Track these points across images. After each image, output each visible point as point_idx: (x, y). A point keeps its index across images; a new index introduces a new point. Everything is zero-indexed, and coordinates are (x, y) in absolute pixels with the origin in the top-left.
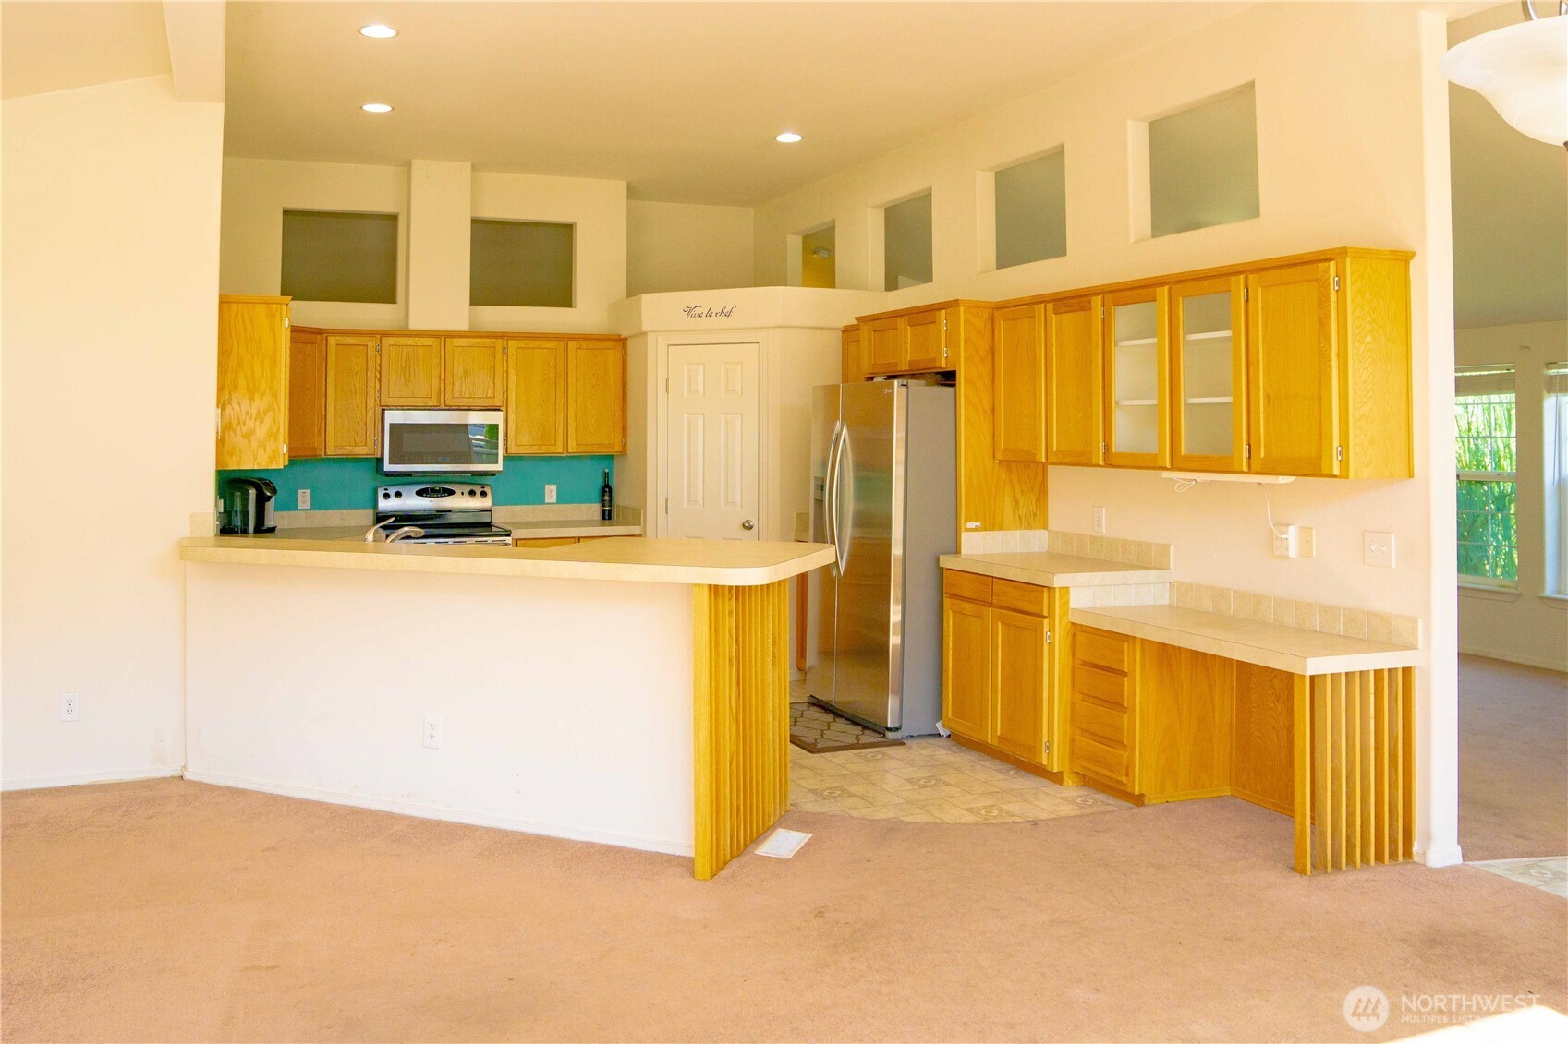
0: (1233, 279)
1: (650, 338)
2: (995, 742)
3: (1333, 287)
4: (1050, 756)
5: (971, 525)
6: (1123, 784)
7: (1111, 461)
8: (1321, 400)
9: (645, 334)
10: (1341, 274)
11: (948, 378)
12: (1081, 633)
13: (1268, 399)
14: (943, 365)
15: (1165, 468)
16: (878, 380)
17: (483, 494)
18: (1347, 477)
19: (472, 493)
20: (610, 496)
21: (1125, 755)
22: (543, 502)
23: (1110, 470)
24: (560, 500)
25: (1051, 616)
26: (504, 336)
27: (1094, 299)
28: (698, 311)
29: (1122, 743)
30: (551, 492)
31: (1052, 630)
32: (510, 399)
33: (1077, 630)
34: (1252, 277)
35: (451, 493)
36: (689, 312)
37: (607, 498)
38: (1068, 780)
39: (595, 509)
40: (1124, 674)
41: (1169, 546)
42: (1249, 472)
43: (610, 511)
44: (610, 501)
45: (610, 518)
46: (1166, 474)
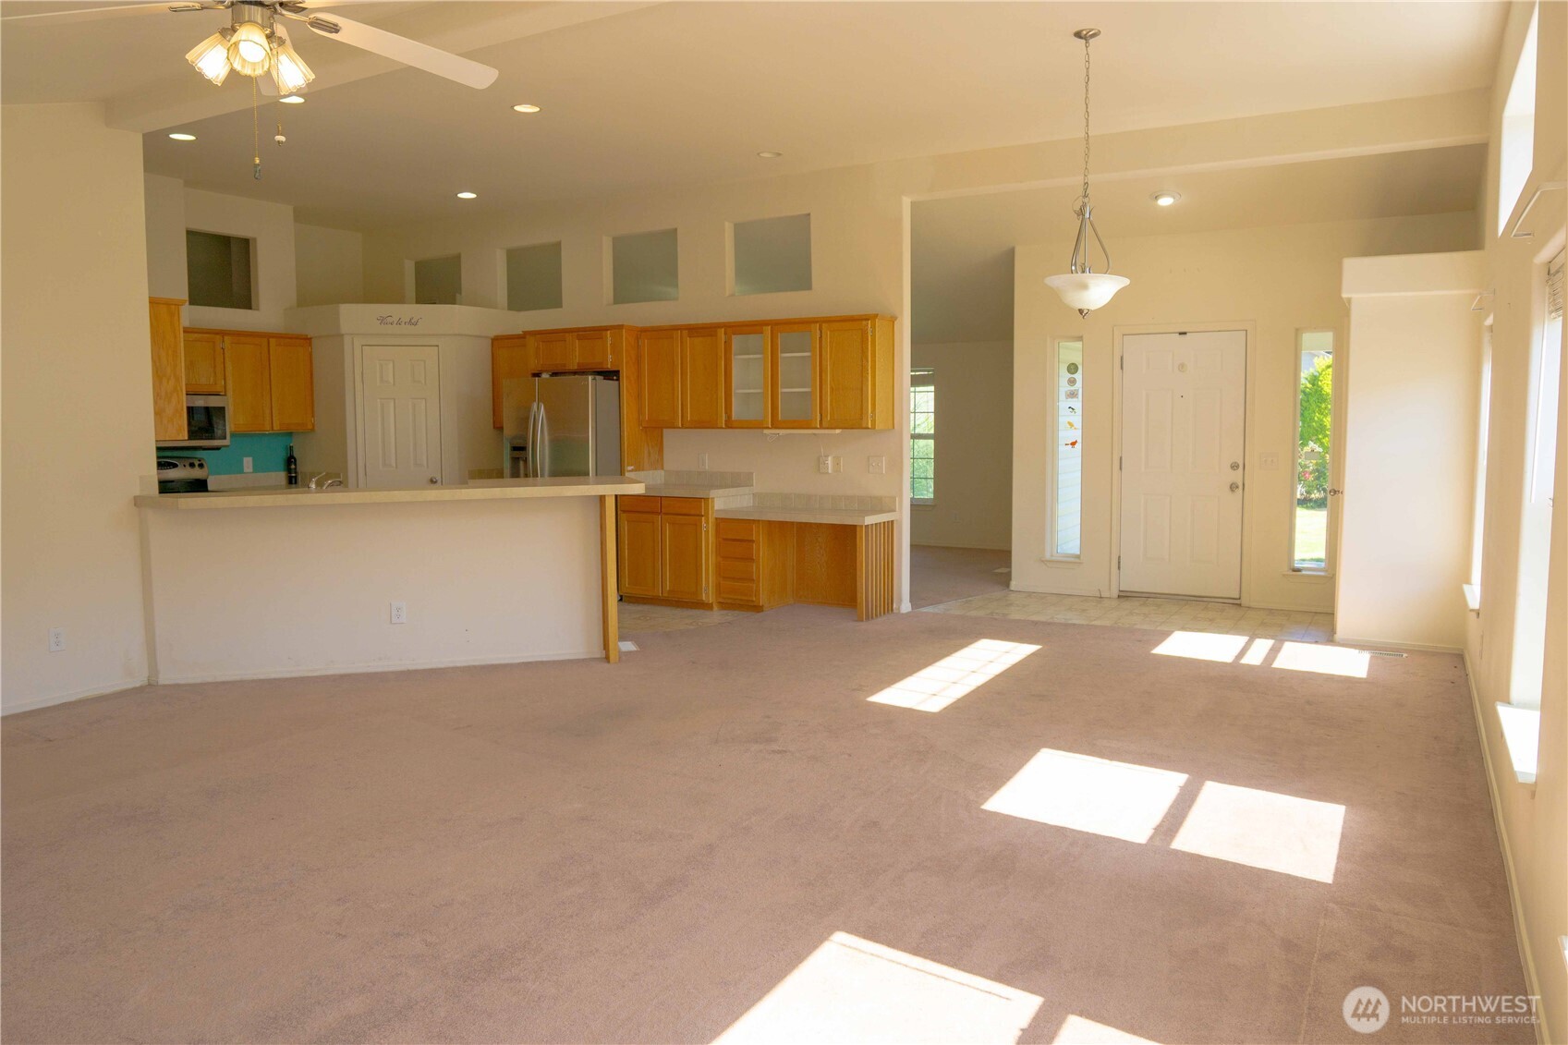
0: (813, 325)
1: (347, 340)
2: (666, 595)
3: (870, 334)
4: (707, 594)
5: (630, 468)
6: (753, 601)
7: (730, 425)
8: (862, 390)
9: (343, 335)
10: (874, 327)
11: (611, 375)
12: (723, 523)
13: (832, 389)
14: (609, 366)
15: (768, 428)
16: (545, 376)
17: (201, 466)
18: (875, 428)
19: (192, 465)
20: (295, 465)
21: (754, 585)
22: (241, 471)
23: (731, 430)
24: (256, 470)
25: (707, 515)
26: (223, 333)
27: (719, 330)
28: (389, 320)
29: (753, 580)
30: (248, 463)
31: (707, 522)
32: (228, 388)
33: (720, 522)
34: (824, 326)
35: (175, 466)
36: (382, 320)
37: (293, 466)
38: (715, 608)
39: (281, 476)
40: (752, 541)
41: (752, 474)
42: (821, 427)
43: (296, 477)
44: (295, 469)
45: (296, 483)
46: (766, 431)
